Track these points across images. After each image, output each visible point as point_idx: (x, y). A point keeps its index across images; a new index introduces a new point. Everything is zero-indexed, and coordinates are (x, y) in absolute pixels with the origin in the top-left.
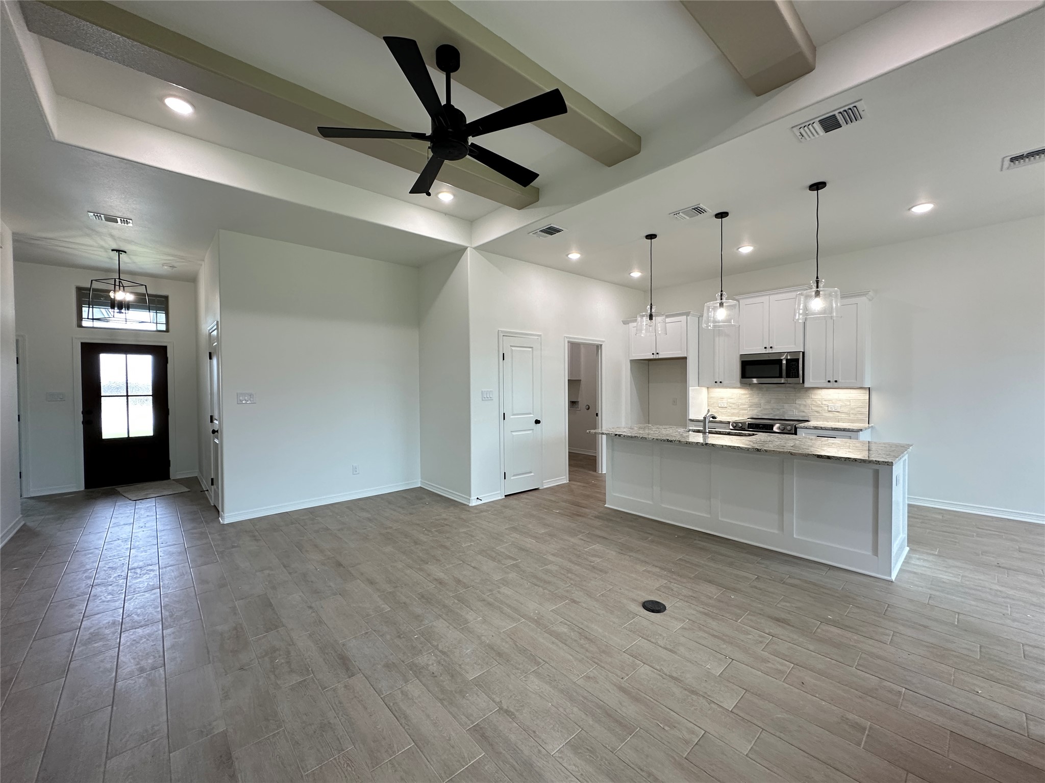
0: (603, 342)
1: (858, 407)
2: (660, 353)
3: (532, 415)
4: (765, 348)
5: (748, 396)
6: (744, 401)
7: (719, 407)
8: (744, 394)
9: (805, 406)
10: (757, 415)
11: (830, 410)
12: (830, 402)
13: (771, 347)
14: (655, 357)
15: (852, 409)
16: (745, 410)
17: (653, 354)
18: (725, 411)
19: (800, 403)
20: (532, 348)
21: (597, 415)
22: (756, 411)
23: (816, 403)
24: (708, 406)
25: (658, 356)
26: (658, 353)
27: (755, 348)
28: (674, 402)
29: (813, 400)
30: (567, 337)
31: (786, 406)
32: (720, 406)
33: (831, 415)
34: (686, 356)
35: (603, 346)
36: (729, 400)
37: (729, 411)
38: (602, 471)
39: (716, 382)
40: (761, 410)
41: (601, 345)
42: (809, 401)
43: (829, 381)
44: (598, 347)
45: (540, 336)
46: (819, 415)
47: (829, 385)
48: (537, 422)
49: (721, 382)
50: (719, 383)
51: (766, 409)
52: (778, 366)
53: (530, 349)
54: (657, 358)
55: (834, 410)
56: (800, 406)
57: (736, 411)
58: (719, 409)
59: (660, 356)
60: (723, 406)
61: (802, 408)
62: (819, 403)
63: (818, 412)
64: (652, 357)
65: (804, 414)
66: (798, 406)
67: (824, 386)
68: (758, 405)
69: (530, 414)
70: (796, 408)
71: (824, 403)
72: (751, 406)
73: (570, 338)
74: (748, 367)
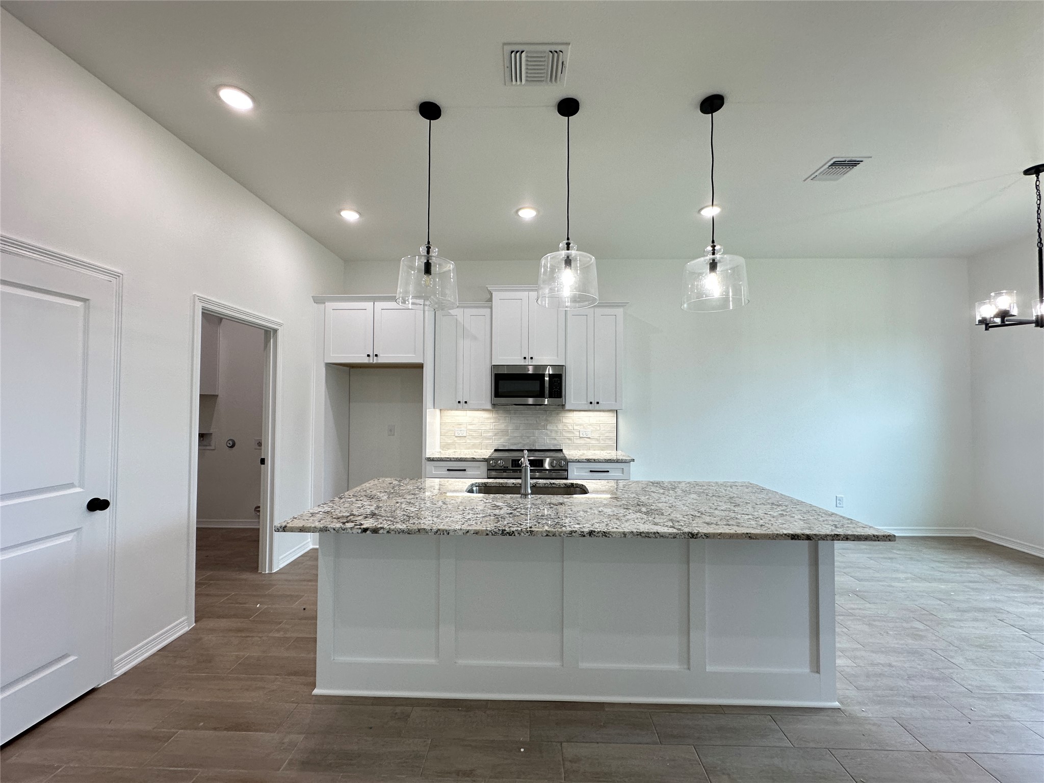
0: (281, 325)
1: (607, 432)
2: (380, 355)
3: (78, 490)
4: (525, 358)
5: (492, 421)
6: (488, 427)
7: (456, 437)
8: (488, 418)
9: (557, 432)
10: (504, 446)
11: (581, 436)
12: (582, 427)
13: (532, 358)
14: (371, 361)
15: (602, 434)
16: (490, 439)
17: (368, 356)
18: (464, 441)
19: (551, 428)
20: (84, 300)
21: (263, 461)
22: (502, 440)
23: (568, 428)
24: (440, 436)
25: (377, 360)
26: (376, 355)
27: (511, 358)
28: (391, 430)
29: (564, 425)
30: (201, 299)
31: (537, 432)
32: (457, 435)
33: (582, 441)
34: (421, 361)
35: (280, 333)
36: (470, 427)
37: (468, 441)
38: (271, 568)
39: (459, 402)
40: (509, 439)
41: (275, 331)
42: (561, 426)
43: (591, 403)
44: (269, 334)
45: (117, 276)
46: (570, 442)
47: (591, 407)
48: (97, 505)
49: (466, 402)
50: (462, 404)
51: (515, 437)
52: (537, 383)
53: (78, 304)
54: (375, 362)
55: (585, 436)
56: (551, 432)
57: (478, 441)
58: (456, 439)
59: (381, 360)
60: (461, 435)
61: (553, 435)
62: (571, 428)
63: (569, 439)
64: (366, 360)
65: (556, 442)
66: (549, 432)
67: (586, 408)
68: (505, 432)
69: (71, 485)
70: (547, 435)
71: (576, 427)
72: (496, 434)
73: (208, 301)
74: (501, 382)
